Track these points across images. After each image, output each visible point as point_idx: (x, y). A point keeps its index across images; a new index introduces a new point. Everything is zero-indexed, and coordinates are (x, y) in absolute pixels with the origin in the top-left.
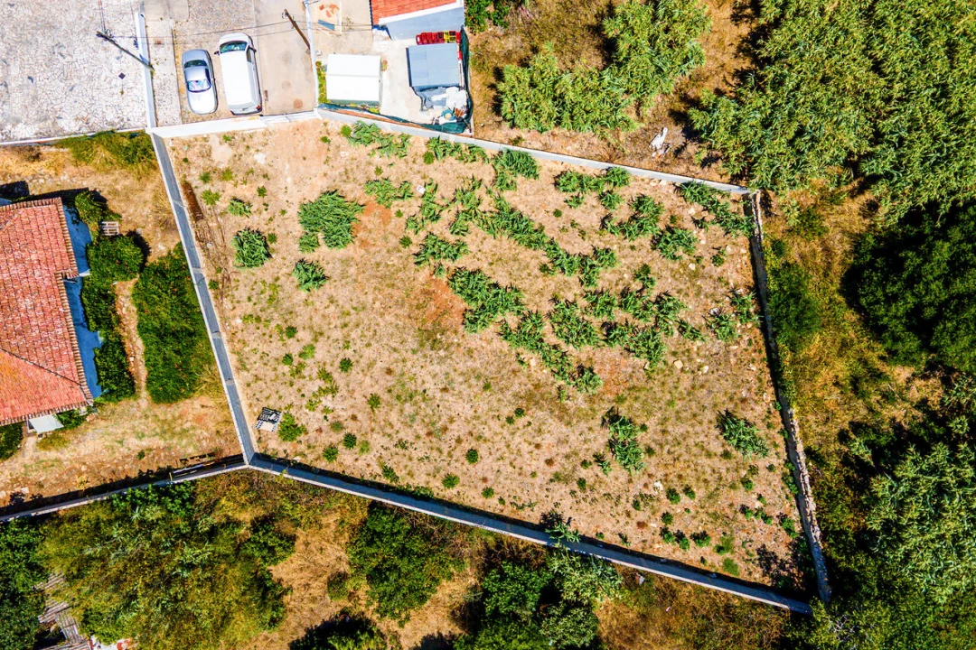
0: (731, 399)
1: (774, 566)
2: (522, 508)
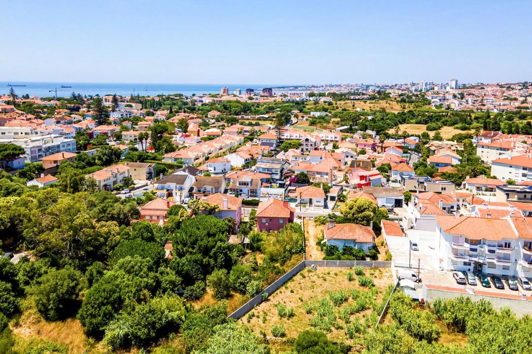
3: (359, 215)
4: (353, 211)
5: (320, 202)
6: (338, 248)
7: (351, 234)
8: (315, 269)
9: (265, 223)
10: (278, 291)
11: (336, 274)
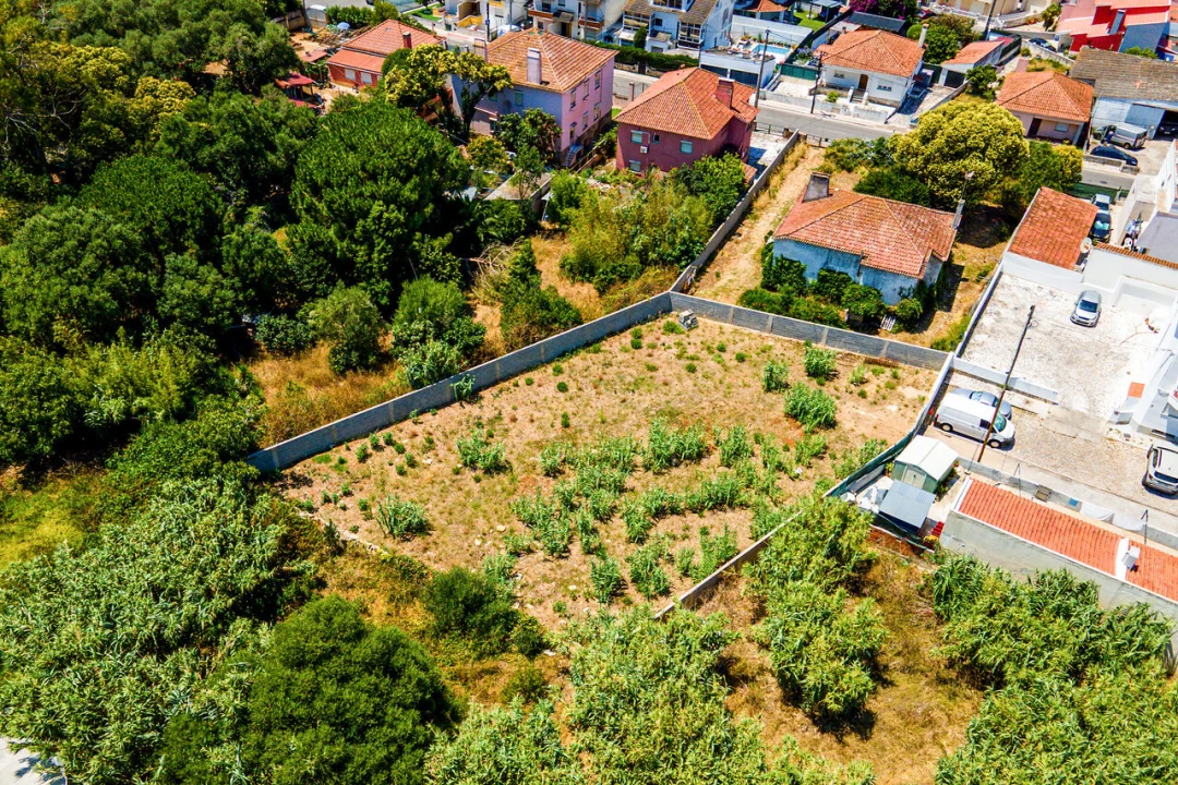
0: (435, 543)
1: (290, 481)
2: (501, 391)
3: (945, 168)
4: (930, 149)
5: (890, 89)
6: (803, 270)
7: (857, 234)
8: (689, 326)
9: (638, 145)
10: (521, 380)
11: (741, 359)
